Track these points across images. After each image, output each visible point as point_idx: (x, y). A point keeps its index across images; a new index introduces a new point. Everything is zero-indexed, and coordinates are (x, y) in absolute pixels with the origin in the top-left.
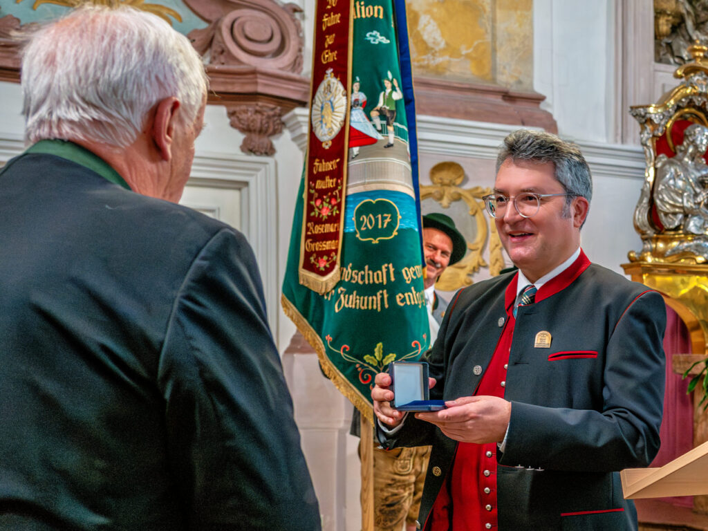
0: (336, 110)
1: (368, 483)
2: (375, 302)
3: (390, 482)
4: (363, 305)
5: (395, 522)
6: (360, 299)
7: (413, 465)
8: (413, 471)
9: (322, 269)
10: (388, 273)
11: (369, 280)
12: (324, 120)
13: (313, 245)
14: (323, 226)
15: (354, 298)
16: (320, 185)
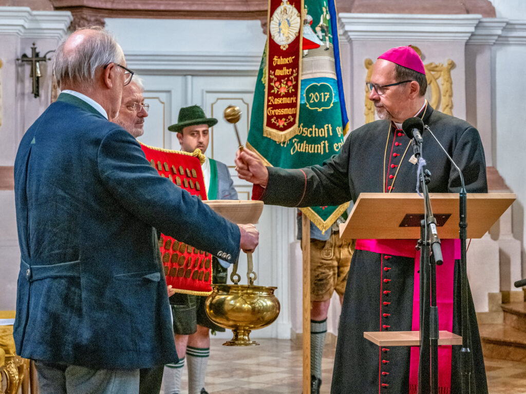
0: (291, 25)
1: (307, 265)
2: (319, 148)
3: (319, 264)
4: (311, 150)
5: (324, 291)
6: (308, 147)
7: (334, 253)
8: (334, 258)
9: (281, 126)
10: (328, 130)
11: (315, 134)
12: (281, 31)
13: (273, 112)
14: (281, 99)
15: (304, 146)
16: (279, 72)
